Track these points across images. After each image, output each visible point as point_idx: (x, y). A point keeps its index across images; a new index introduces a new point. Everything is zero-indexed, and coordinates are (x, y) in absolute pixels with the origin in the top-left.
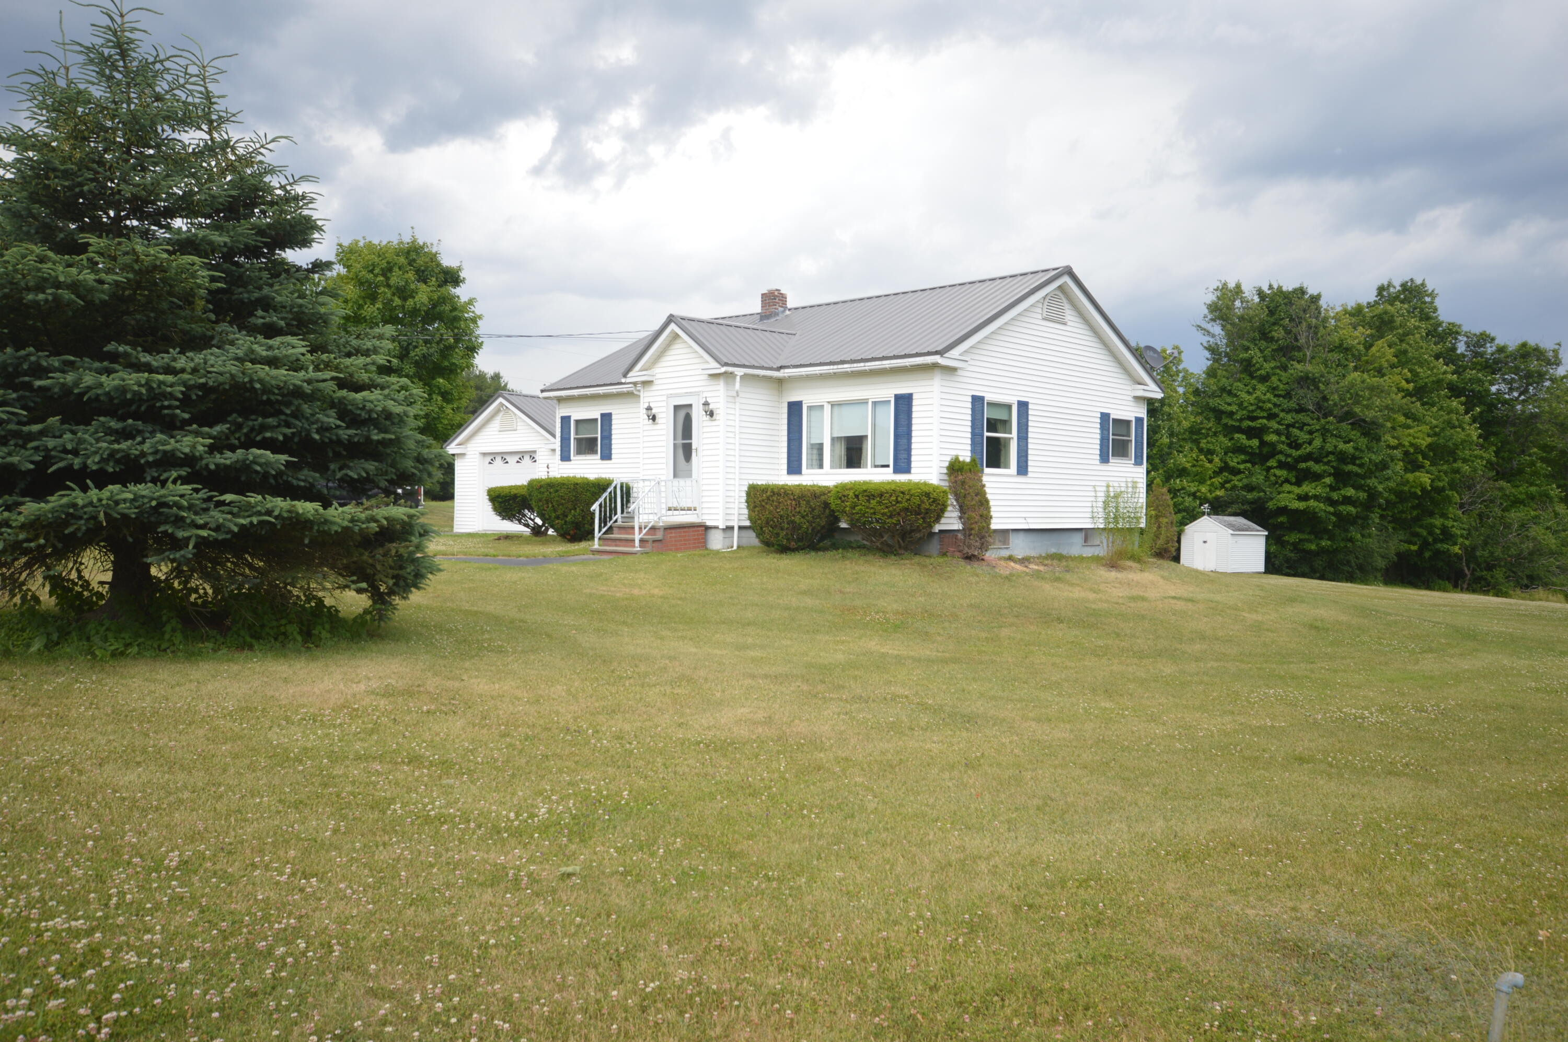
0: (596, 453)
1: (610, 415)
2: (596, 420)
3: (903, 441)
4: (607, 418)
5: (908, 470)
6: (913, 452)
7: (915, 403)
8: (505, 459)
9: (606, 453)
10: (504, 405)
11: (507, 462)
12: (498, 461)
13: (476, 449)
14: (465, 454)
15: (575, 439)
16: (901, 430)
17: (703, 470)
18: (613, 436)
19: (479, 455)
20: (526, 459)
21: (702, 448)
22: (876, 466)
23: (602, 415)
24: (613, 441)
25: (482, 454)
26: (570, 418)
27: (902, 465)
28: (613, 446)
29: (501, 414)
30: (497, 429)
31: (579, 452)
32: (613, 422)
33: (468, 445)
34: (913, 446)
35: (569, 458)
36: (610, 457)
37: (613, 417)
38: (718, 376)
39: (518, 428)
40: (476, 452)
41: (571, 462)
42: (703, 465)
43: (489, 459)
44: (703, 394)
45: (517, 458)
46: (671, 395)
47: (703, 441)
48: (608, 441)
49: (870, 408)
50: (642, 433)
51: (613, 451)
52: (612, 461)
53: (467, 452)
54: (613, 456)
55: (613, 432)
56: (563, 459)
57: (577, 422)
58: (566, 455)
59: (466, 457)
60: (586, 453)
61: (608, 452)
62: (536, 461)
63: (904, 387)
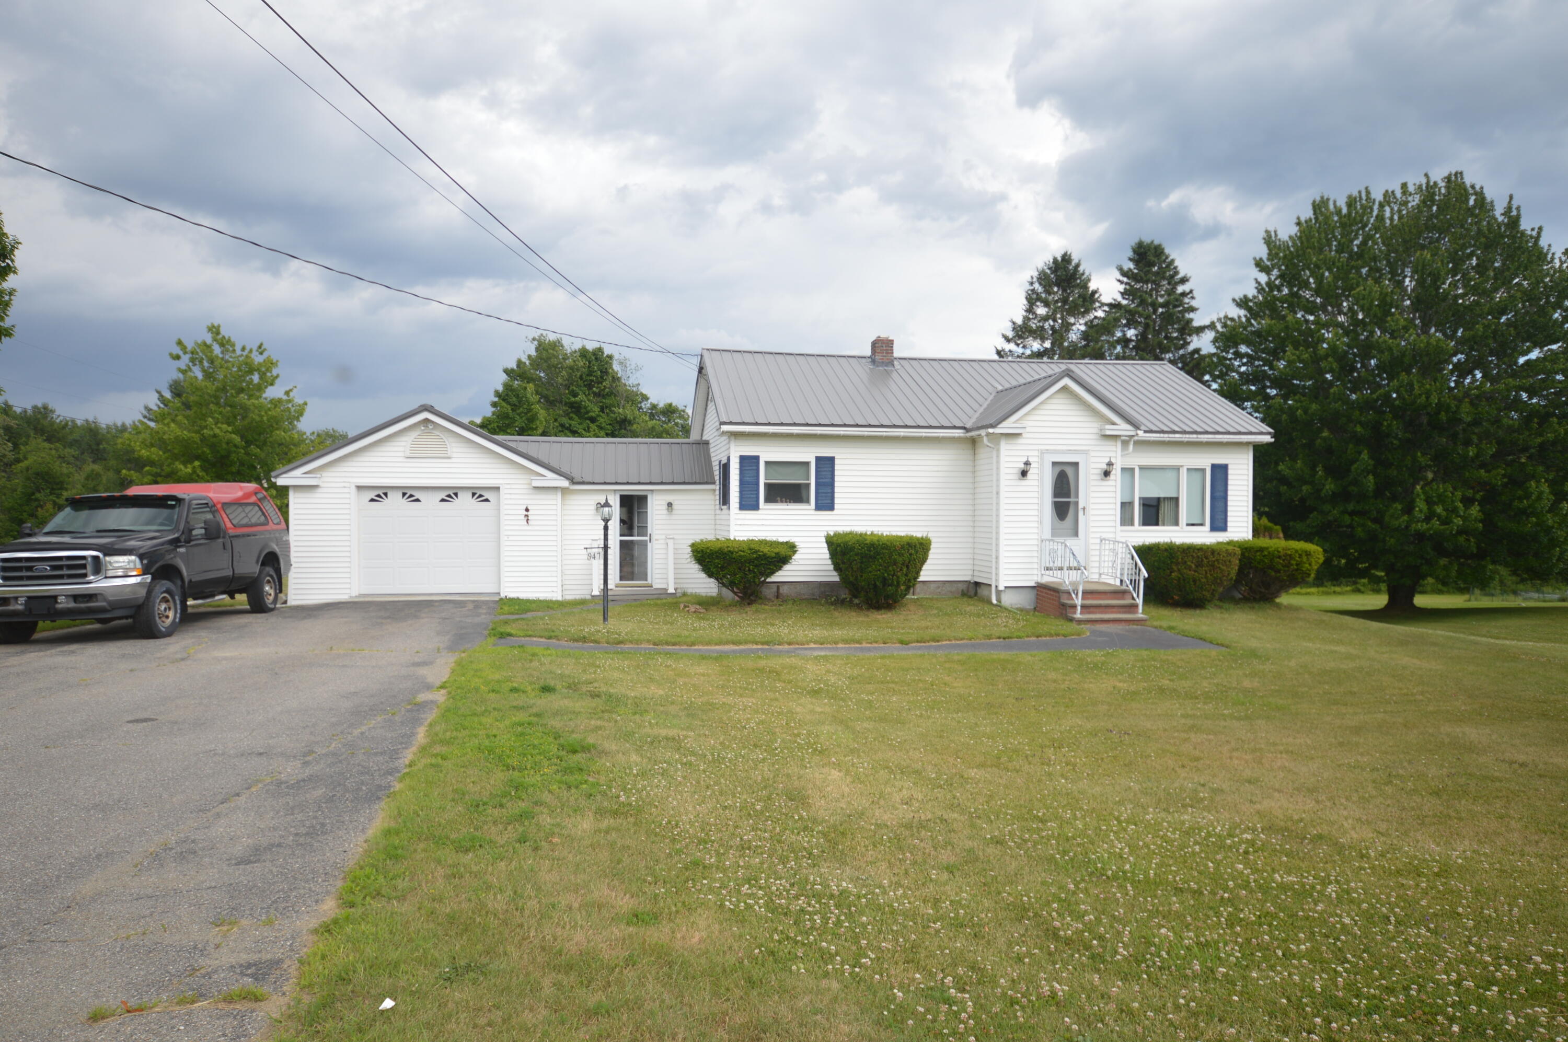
0: (807, 501)
1: (832, 459)
2: (807, 464)
3: (1220, 504)
4: (826, 465)
5: (1224, 528)
6: (1229, 514)
7: (1230, 472)
8: (411, 496)
9: (826, 502)
10: (432, 422)
11: (417, 500)
12: (395, 498)
13: (346, 480)
14: (316, 487)
15: (766, 484)
16: (1218, 494)
17: (1092, 530)
18: (836, 484)
19: (354, 489)
20: (464, 497)
21: (1092, 506)
22: (1188, 525)
23: (818, 459)
24: (836, 490)
25: (359, 488)
26: (757, 458)
27: (1219, 524)
28: (836, 495)
29: (414, 435)
30: (402, 454)
31: (770, 499)
32: (837, 467)
33: (324, 474)
34: (1229, 508)
35: (756, 507)
36: (831, 507)
37: (837, 462)
38: (1115, 437)
39: (454, 455)
40: (347, 485)
41: (760, 512)
42: (1092, 524)
43: (372, 495)
44: (1093, 454)
45: (443, 495)
46: (1048, 451)
47: (1092, 500)
48: (828, 489)
49: (1184, 473)
50: (1003, 489)
51: (836, 501)
52: (835, 512)
53: (321, 484)
54: (836, 506)
55: (836, 478)
56: (743, 507)
57: (768, 463)
58: (749, 503)
59: (319, 490)
60: (782, 502)
61: (829, 501)
62: (487, 500)
63: (1219, 458)
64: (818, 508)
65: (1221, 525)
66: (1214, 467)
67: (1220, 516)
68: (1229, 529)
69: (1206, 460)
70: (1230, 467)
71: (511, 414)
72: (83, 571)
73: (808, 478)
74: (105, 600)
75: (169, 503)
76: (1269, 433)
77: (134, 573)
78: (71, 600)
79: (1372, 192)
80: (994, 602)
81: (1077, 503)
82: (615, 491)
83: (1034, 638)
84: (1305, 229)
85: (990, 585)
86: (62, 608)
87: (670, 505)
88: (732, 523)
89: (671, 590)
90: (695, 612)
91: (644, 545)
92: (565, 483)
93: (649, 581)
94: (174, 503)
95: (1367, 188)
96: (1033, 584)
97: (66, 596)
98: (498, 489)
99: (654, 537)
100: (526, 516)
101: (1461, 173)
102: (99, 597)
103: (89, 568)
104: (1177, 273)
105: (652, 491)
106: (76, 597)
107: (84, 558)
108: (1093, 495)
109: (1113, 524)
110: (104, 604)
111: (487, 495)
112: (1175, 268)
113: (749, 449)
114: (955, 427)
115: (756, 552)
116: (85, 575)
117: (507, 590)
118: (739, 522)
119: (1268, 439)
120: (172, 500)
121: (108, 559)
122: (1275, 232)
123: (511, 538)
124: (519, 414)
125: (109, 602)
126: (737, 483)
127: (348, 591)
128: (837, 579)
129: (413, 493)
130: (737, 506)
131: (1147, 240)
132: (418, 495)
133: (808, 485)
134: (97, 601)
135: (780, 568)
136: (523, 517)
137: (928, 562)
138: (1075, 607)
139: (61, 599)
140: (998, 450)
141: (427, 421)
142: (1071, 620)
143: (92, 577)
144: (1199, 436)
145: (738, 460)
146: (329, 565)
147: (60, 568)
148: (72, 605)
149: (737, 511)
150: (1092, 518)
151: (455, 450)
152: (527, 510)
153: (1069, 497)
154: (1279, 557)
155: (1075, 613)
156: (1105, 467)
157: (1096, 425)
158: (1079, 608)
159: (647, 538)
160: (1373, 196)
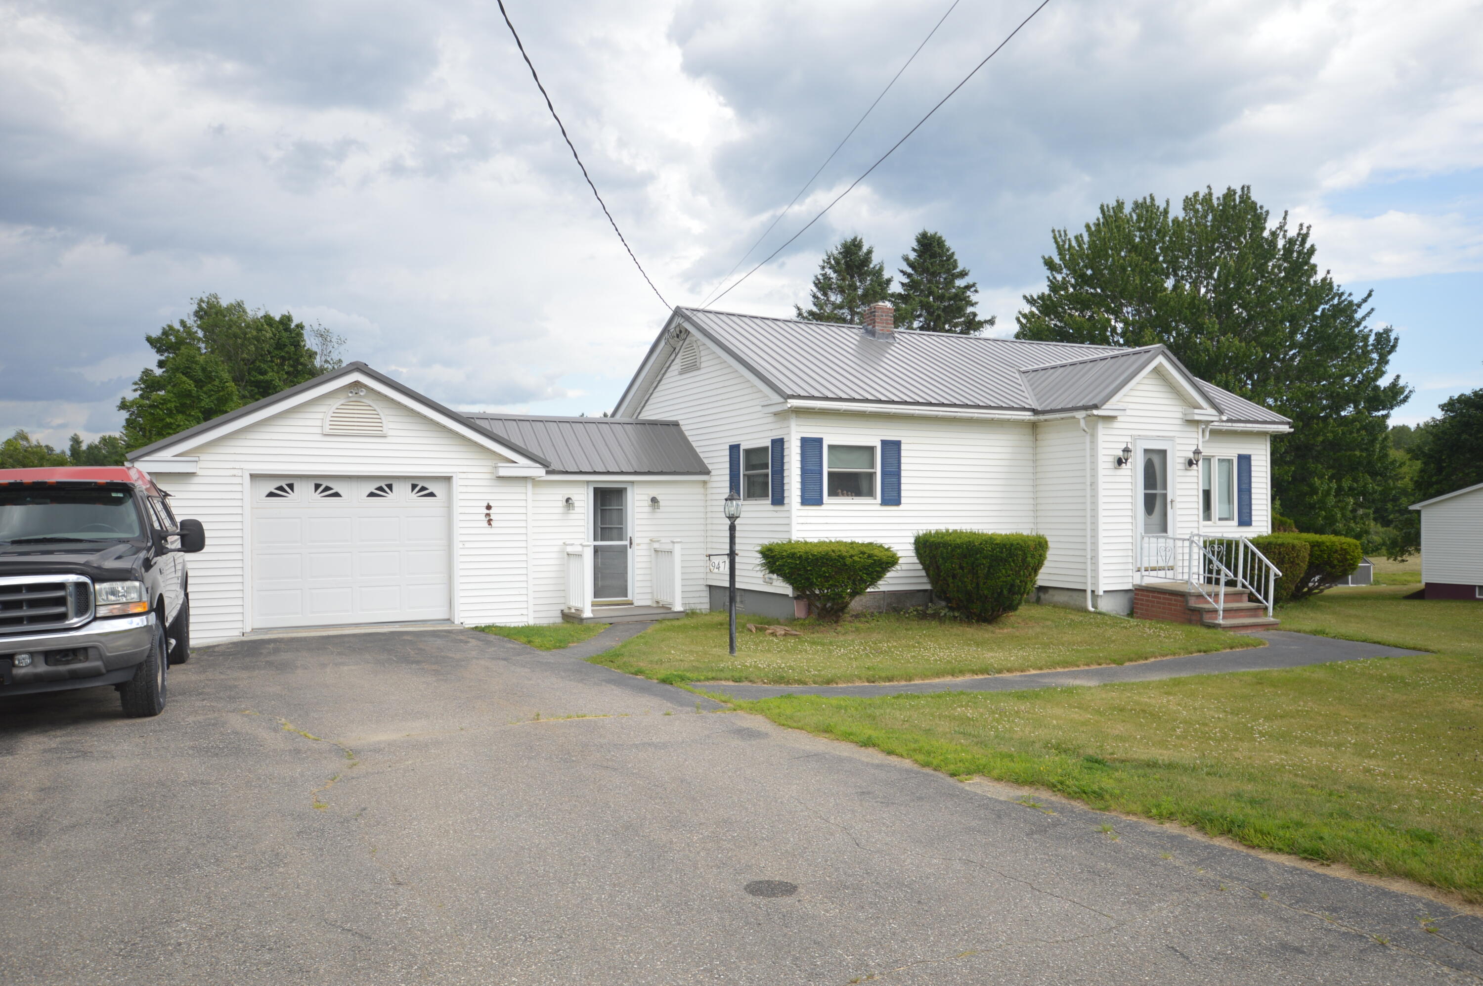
0: (873, 494)
1: (898, 444)
3: (1245, 497)
4: (892, 448)
5: (1249, 523)
6: (1253, 507)
7: (1252, 463)
8: (327, 489)
9: (892, 498)
10: (365, 386)
11: (337, 495)
12: (304, 492)
13: (237, 465)
14: (193, 474)
15: (830, 474)
16: (1244, 486)
17: (1179, 525)
18: (903, 474)
19: (247, 478)
20: (402, 491)
21: (1178, 499)
22: (1220, 519)
23: (884, 443)
24: (903, 480)
25: (254, 477)
26: (820, 441)
27: (1245, 520)
28: (903, 487)
29: (336, 403)
30: (319, 430)
31: (832, 493)
32: (903, 453)
33: (203, 457)
34: (1253, 502)
35: (819, 502)
36: (897, 502)
37: (903, 447)
38: (1197, 423)
39: (390, 433)
40: (239, 473)
41: (823, 507)
42: (1179, 518)
43: (271, 487)
44: (1178, 441)
45: (372, 487)
46: (1140, 437)
47: (1179, 492)
48: (895, 480)
49: (1215, 464)
50: (1101, 479)
51: (903, 494)
52: (901, 507)
53: (199, 472)
54: (903, 500)
55: (903, 467)
56: (805, 501)
57: (831, 447)
58: (811, 498)
59: (196, 480)
60: (843, 495)
61: (895, 494)
62: (432, 495)
63: (1244, 449)
64: (885, 502)
65: (1247, 519)
66: (1240, 457)
67: (1246, 510)
68: (1253, 523)
69: (1232, 450)
70: (1253, 458)
71: (194, 393)
72: (61, 610)
73: (872, 465)
74: (101, 657)
75: (114, 495)
76: (1289, 423)
77: (139, 610)
78: (41, 659)
79: (1155, 198)
80: (1091, 609)
81: (1165, 496)
82: (588, 482)
83: (1228, 650)
84: (1095, 232)
85: (1085, 591)
86: (25, 675)
87: (654, 500)
88: (794, 520)
89: (678, 607)
90: (785, 635)
91: (623, 551)
92: (539, 472)
93: (630, 597)
94: (121, 495)
95: (1151, 195)
96: (1130, 587)
97: (32, 654)
98: (448, 479)
99: (635, 541)
100: (488, 515)
101: (1248, 187)
102: (91, 653)
103: (71, 601)
104: (955, 267)
105: (632, 482)
106: (51, 655)
107: (61, 586)
108: (1179, 486)
109: (1195, 518)
110: (98, 664)
111: (432, 488)
112: (955, 261)
113: (812, 430)
114: (1024, 409)
115: (870, 556)
116: (63, 617)
117: (463, 614)
118: (801, 520)
119: (1286, 429)
120: (117, 491)
121: (97, 586)
122: (1065, 231)
123: (467, 545)
124: (205, 393)
125: (107, 662)
126: (799, 472)
127: (240, 625)
128: (928, 587)
129: (330, 485)
130: (799, 500)
131: (930, 231)
132: (336, 487)
133: (871, 476)
134: (87, 659)
135: (880, 577)
136: (483, 517)
137: (1046, 563)
138: (1215, 611)
139: (23, 660)
140: (1093, 436)
141: (357, 384)
142: (1216, 626)
143: (75, 620)
144: (1234, 425)
145: (799, 443)
146: (212, 588)
147: (18, 605)
148: (42, 668)
149: (799, 506)
150: (1179, 512)
151: (391, 426)
152: (489, 507)
153: (1155, 489)
154: (1336, 551)
155: (1216, 618)
156: (1191, 455)
157: (1179, 409)
158: (1221, 612)
159: (627, 543)
160: (1157, 203)
